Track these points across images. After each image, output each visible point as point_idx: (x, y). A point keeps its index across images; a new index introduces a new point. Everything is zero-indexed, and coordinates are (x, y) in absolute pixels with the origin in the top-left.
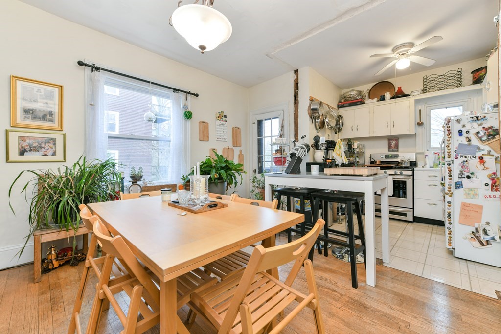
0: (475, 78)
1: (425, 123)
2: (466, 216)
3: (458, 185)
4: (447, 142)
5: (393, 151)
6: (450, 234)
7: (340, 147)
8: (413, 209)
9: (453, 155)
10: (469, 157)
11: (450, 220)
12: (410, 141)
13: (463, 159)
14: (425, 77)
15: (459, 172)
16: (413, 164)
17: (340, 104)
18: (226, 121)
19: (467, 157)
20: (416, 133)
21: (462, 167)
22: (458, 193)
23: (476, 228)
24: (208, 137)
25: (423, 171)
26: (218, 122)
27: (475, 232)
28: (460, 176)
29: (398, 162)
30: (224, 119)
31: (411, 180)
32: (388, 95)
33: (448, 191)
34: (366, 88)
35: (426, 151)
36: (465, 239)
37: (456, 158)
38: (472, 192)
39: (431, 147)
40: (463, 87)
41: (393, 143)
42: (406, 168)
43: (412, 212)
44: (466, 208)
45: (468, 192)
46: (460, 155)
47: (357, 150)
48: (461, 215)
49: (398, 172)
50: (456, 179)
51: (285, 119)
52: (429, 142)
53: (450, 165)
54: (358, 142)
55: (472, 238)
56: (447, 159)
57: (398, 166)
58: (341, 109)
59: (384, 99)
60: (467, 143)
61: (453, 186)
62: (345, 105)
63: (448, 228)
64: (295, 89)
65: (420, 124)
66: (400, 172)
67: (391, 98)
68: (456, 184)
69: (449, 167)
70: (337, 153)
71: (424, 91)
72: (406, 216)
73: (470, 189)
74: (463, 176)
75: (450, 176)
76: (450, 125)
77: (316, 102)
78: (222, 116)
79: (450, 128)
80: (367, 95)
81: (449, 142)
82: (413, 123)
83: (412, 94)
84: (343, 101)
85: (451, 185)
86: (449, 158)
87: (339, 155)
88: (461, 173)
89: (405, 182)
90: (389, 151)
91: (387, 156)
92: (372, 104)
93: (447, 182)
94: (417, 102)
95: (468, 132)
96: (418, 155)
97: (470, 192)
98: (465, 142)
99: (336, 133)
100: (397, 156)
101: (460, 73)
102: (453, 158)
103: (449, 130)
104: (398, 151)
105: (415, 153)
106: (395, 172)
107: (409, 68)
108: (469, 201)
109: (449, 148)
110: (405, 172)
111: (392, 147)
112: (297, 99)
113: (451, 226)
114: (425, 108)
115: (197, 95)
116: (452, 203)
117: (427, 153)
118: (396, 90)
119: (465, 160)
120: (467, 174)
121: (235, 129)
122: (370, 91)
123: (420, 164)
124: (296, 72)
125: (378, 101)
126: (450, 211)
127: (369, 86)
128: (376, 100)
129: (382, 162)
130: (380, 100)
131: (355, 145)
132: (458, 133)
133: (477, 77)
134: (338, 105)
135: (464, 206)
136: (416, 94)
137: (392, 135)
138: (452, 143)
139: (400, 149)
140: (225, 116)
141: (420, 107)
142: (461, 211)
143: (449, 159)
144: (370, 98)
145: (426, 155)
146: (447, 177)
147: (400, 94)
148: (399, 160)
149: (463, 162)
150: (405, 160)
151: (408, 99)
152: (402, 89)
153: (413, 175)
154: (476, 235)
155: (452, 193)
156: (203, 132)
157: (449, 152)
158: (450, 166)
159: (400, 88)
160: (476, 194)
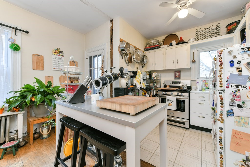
0: (229, 29)
1: (196, 61)
2: (237, 144)
3: (230, 113)
4: (219, 72)
5: (177, 79)
6: (221, 158)
7: (139, 76)
8: (189, 120)
9: (225, 84)
10: (240, 87)
11: (222, 145)
12: (187, 73)
13: (233, 89)
14: (197, 30)
15: (230, 101)
16: (189, 88)
17: (146, 48)
18: (63, 56)
19: (237, 86)
20: (191, 68)
21: (233, 96)
22: (229, 121)
23: (247, 157)
24: (43, 67)
25: (195, 93)
26: (54, 56)
27: (245, 160)
28: (231, 104)
29: (180, 86)
30: (61, 54)
31: (188, 100)
32: (174, 42)
33: (220, 117)
34: (162, 39)
35: (197, 79)
36: (235, 165)
37: (228, 87)
38: (243, 121)
39: (200, 77)
40: (221, 36)
41: (177, 74)
42: (185, 91)
43: (188, 122)
44: (237, 136)
45: (238, 120)
46: (231, 85)
47: (155, 78)
48: (232, 142)
49: (180, 94)
50: (227, 107)
51: (105, 56)
52: (199, 73)
53: (222, 93)
54: (156, 73)
55: (242, 165)
56: (218, 87)
57: (180, 89)
58: (146, 52)
59: (172, 45)
60: (237, 73)
61: (225, 114)
62: (149, 49)
63: (219, 152)
64: (111, 34)
65: (193, 62)
66: (181, 94)
67: (176, 44)
68: (228, 112)
69: (220, 95)
70: (137, 81)
71: (196, 40)
72: (185, 124)
73: (241, 117)
74: (234, 104)
75: (222, 104)
76: (222, 57)
77: (124, 42)
78: (58, 52)
79: (222, 60)
80: (162, 43)
81: (220, 73)
82: (189, 61)
83: (189, 41)
84: (147, 46)
85: (223, 112)
86: (221, 87)
87: (139, 82)
88: (232, 102)
89: (184, 100)
90: (175, 79)
91: (174, 83)
92: (164, 48)
93: (219, 109)
94: (192, 47)
95: (239, 62)
96: (192, 82)
97: (240, 121)
98: (236, 72)
99: (143, 67)
100: (179, 83)
101: (219, 27)
102: (224, 87)
103: (221, 61)
104: (180, 79)
105: (190, 81)
106: (178, 94)
107: (187, 17)
108: (240, 129)
109: (221, 78)
110: (184, 94)
111: (176, 76)
112: (112, 41)
113: (222, 151)
114: (197, 51)
115: (27, 32)
116: (223, 129)
117: (198, 81)
118: (179, 39)
119: (236, 89)
120: (237, 103)
121: (72, 62)
122: (164, 40)
123: (193, 88)
124: (112, 21)
125: (168, 46)
126: (222, 136)
127: (164, 37)
128: (167, 45)
129: (171, 86)
130: (170, 46)
131: (154, 75)
132: (229, 64)
133: (230, 29)
134: (145, 49)
135: (235, 134)
136: (191, 41)
137: (176, 68)
138: (223, 73)
139: (181, 78)
140: (62, 52)
141: (193, 50)
142: (232, 138)
143: (222, 89)
144: (164, 45)
145: (197, 82)
146: (219, 105)
147: (181, 42)
148: (180, 85)
149: (234, 92)
150: (184, 85)
151: (186, 45)
152: (183, 38)
153: (189, 96)
154: (247, 163)
155: (223, 120)
156: (37, 63)
157: (221, 82)
158: (222, 95)
159: (181, 38)
160: (246, 123)
